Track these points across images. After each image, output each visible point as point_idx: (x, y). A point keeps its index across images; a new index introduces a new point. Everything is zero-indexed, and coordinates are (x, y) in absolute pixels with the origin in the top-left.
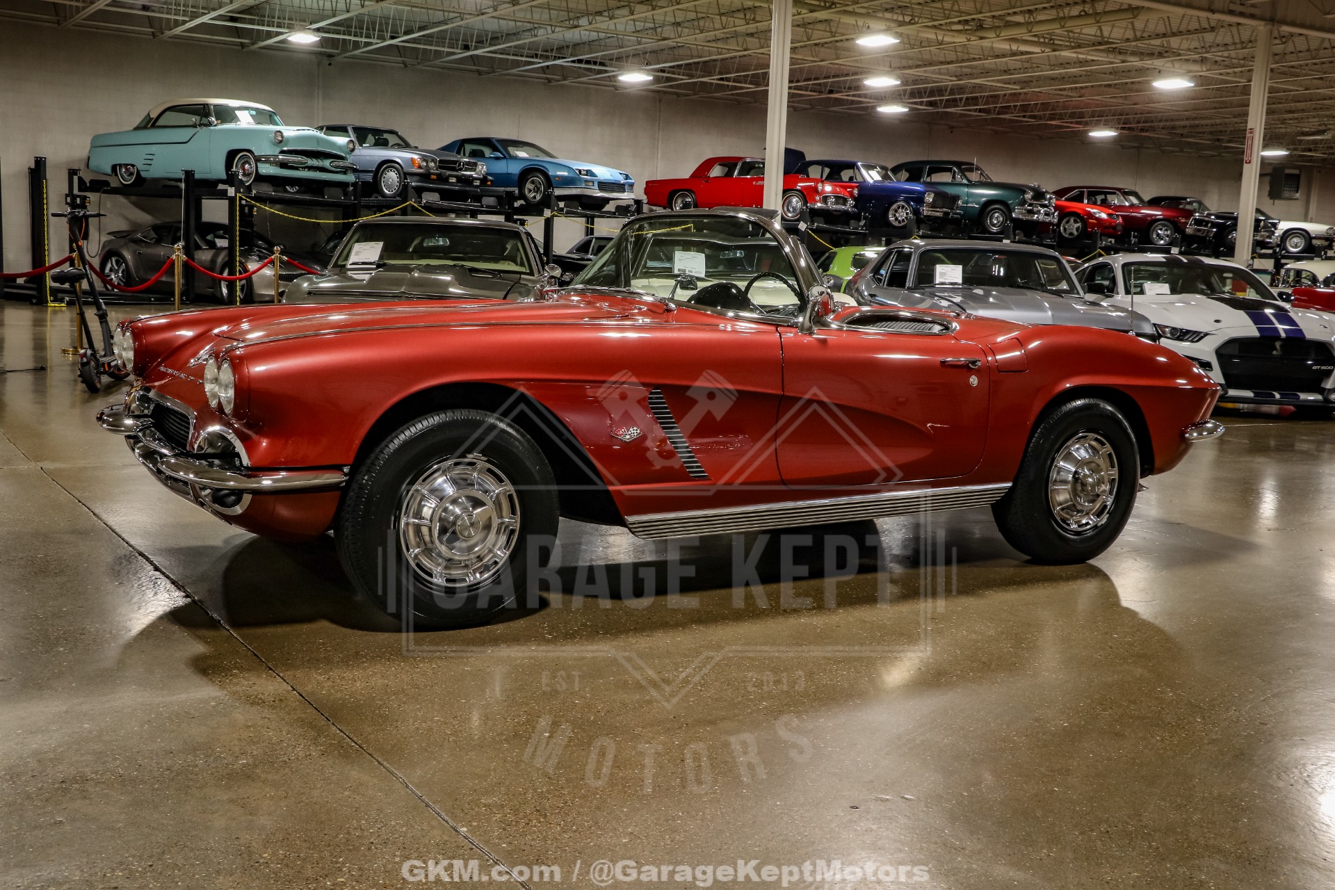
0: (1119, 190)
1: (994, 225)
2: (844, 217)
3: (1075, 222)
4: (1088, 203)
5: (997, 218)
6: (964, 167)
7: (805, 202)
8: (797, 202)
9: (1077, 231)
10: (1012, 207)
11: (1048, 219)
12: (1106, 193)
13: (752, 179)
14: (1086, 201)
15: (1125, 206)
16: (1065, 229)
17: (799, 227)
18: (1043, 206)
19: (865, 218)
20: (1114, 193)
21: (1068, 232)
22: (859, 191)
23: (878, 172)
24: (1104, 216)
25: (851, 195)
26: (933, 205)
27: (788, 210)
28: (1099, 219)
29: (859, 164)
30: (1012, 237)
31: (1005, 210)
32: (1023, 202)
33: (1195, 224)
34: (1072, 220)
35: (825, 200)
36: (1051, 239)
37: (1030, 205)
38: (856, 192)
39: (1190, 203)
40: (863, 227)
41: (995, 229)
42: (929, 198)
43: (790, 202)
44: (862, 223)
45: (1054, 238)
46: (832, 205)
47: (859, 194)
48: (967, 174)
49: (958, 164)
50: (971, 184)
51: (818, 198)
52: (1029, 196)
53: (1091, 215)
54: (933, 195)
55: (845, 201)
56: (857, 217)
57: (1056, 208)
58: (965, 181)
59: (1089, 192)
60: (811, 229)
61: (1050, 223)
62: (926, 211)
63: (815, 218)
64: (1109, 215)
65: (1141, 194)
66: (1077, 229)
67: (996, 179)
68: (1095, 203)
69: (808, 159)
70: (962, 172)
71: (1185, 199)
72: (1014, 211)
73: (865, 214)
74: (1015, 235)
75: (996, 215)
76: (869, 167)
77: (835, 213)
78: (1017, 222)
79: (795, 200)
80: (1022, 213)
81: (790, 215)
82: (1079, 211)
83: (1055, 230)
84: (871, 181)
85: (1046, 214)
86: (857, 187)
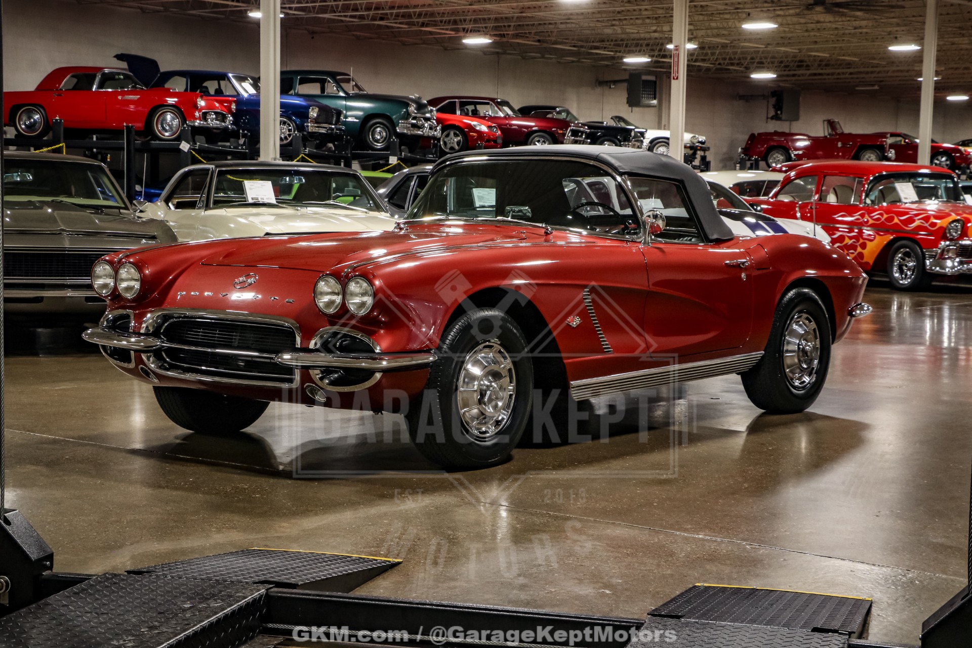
0: (493, 100)
1: (377, 141)
2: (225, 134)
3: (456, 135)
4: (461, 114)
5: (379, 133)
6: (340, 78)
7: (184, 120)
8: (173, 119)
9: (458, 145)
10: (395, 121)
11: (431, 133)
12: (475, 104)
13: (115, 94)
14: (458, 112)
15: (499, 118)
16: (445, 143)
17: (181, 147)
18: (427, 119)
19: (244, 136)
20: (488, 104)
21: (449, 146)
22: (236, 106)
23: (250, 84)
24: (484, 128)
25: (230, 111)
26: (316, 121)
27: (164, 129)
28: (480, 133)
29: (230, 75)
30: (399, 153)
31: (388, 125)
32: (407, 116)
33: (572, 135)
34: (452, 133)
35: (204, 117)
36: (433, 154)
37: (414, 118)
38: (233, 107)
39: (559, 113)
40: (242, 145)
41: (379, 145)
42: (313, 113)
43: (165, 119)
44: (242, 141)
45: (436, 153)
46: (213, 122)
47: (236, 109)
48: (342, 84)
49: (333, 75)
50: (348, 97)
51: (197, 114)
52: (412, 108)
53: (472, 128)
54: (317, 110)
55: (223, 118)
56: (235, 135)
57: (439, 121)
58: (342, 94)
59: (460, 102)
60: (194, 150)
61: (434, 138)
62: (311, 127)
63: (197, 137)
64: (489, 127)
65: (512, 103)
66: (458, 143)
67: (370, 90)
68: (467, 115)
69: (163, 69)
70: (338, 83)
71: (554, 108)
72: (398, 125)
73: (243, 131)
74: (401, 151)
75: (378, 129)
76: (241, 79)
77: (215, 131)
78: (401, 136)
79: (169, 117)
80: (407, 128)
81: (167, 134)
82: (457, 124)
83: (437, 144)
84: (246, 95)
85: (431, 128)
86: (235, 101)
